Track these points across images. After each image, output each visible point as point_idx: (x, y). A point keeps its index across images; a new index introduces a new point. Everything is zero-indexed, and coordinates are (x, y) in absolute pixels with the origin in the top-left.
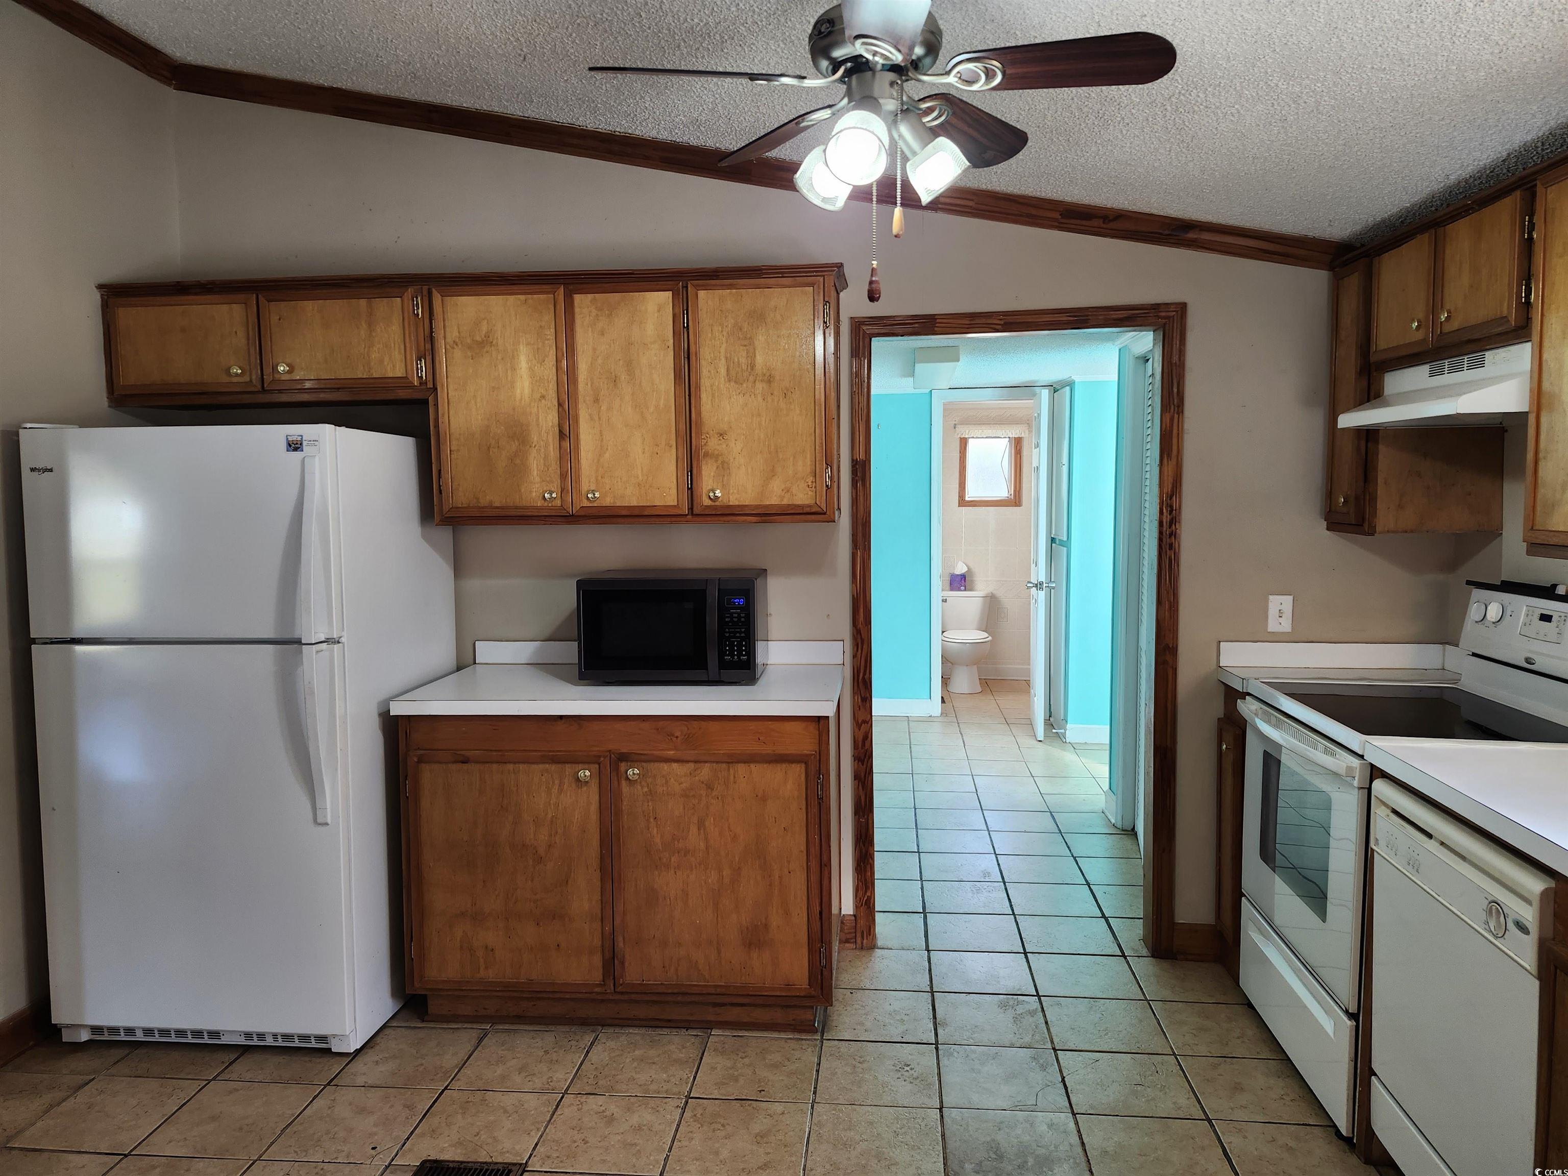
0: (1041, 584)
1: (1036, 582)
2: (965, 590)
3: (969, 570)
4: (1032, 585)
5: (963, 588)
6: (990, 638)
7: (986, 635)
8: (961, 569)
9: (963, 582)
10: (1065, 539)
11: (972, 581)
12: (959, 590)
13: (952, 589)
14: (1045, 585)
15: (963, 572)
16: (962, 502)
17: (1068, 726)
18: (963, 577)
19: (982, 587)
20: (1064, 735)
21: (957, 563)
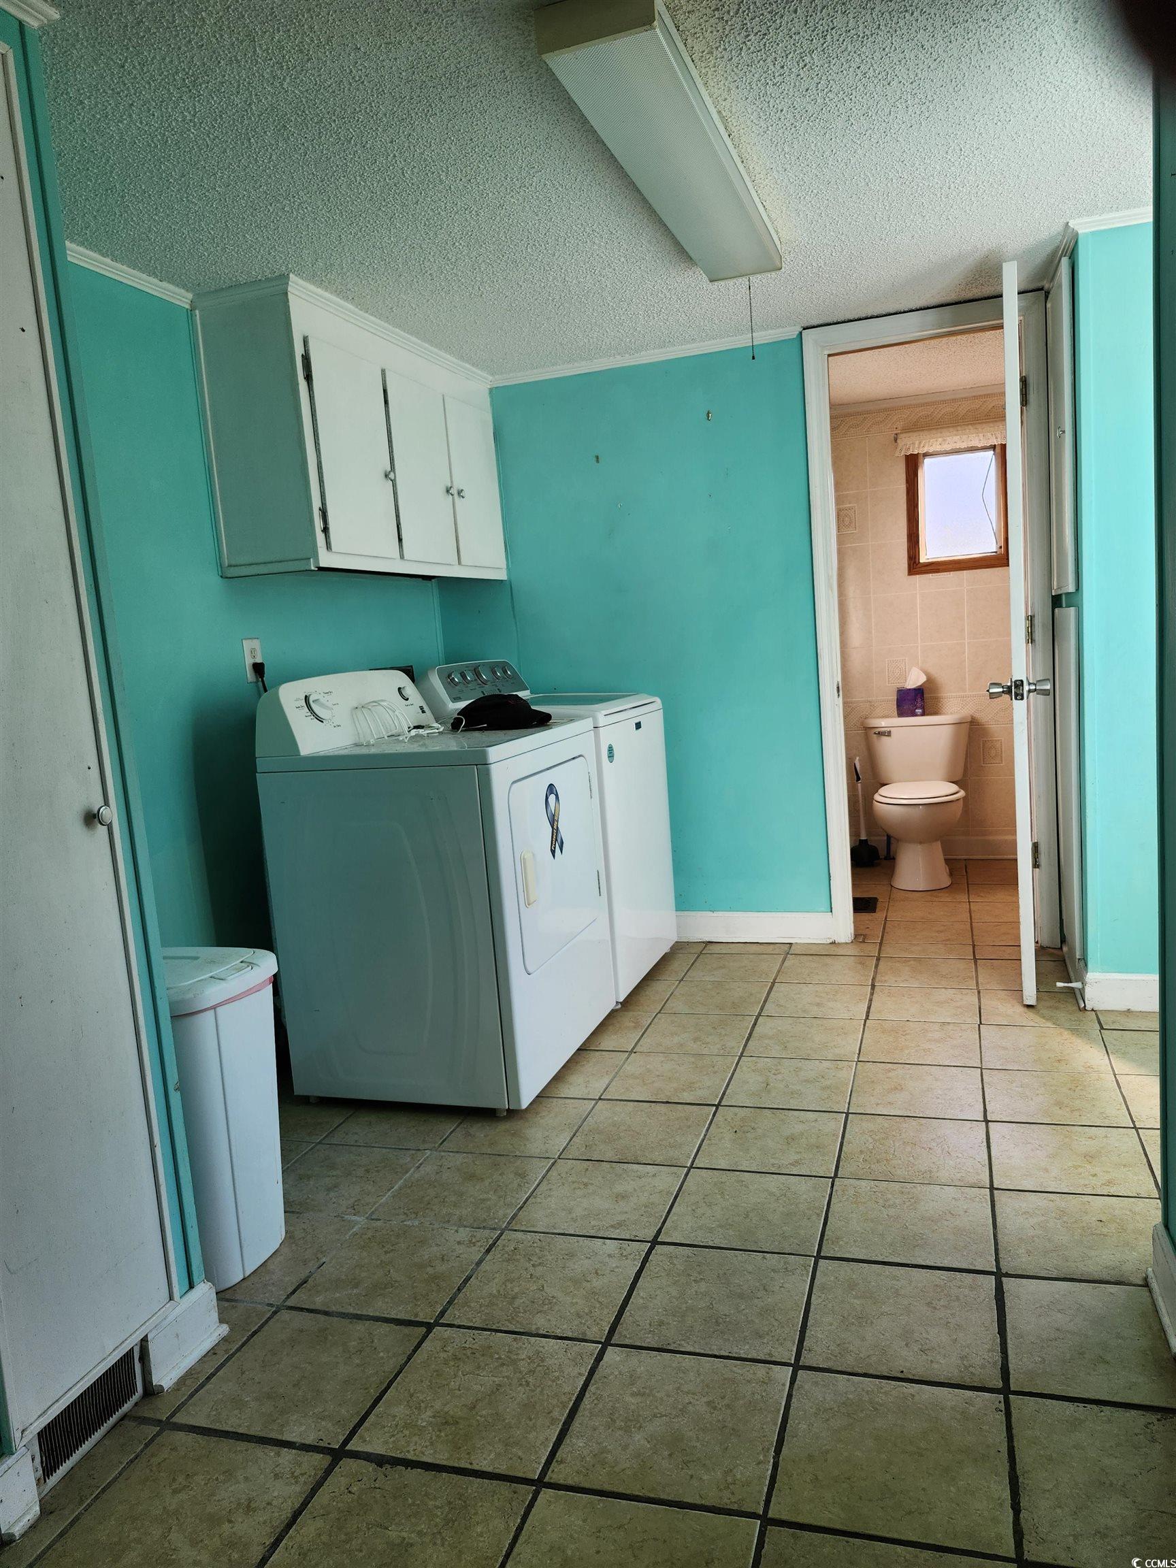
0: (1018, 685)
1: (1009, 684)
2: (923, 714)
3: (930, 680)
4: (1001, 690)
5: (919, 711)
6: (962, 793)
7: (954, 788)
8: (915, 680)
9: (919, 700)
10: (1071, 588)
11: (937, 700)
12: (914, 714)
13: (901, 713)
14: (1026, 688)
15: (919, 683)
16: (915, 566)
17: (1090, 976)
18: (919, 692)
19: (954, 709)
20: (1082, 992)
21: (910, 671)
